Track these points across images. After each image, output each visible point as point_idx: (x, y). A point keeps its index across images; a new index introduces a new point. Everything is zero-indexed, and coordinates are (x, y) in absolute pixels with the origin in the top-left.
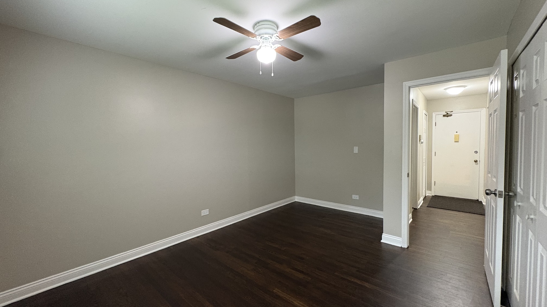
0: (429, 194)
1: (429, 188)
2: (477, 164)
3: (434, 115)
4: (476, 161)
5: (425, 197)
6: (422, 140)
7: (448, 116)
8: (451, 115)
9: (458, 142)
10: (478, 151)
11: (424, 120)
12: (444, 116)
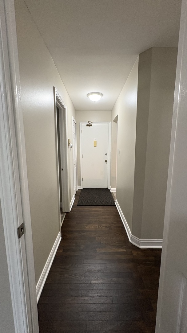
0: (80, 188)
1: (79, 183)
2: (107, 163)
3: (80, 124)
4: (106, 161)
5: (77, 191)
6: (71, 145)
7: (89, 126)
8: (91, 125)
9: (96, 147)
10: (107, 154)
11: (73, 127)
12: (87, 125)
